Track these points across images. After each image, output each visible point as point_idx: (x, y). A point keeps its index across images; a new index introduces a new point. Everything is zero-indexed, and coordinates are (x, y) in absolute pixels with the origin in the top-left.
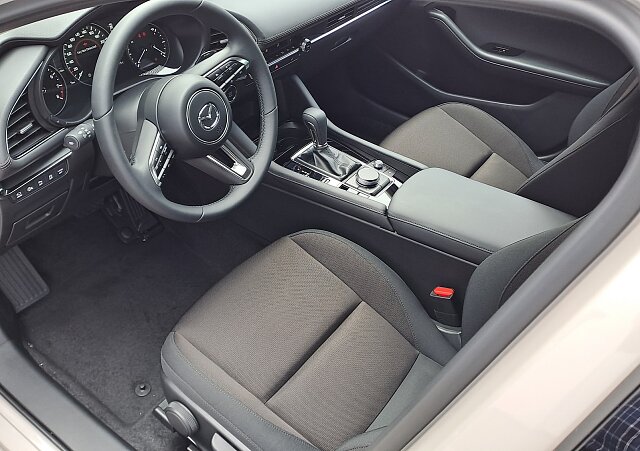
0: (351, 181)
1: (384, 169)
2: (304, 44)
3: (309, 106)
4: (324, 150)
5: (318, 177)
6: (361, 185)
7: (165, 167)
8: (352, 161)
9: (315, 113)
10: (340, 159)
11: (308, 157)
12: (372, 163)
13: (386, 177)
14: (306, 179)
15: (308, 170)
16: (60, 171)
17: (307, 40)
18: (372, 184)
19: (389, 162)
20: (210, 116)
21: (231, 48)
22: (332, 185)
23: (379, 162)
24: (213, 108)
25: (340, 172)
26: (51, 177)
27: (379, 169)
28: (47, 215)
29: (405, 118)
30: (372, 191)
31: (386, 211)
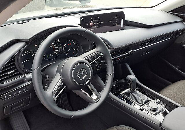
0: (145, 107)
1: (161, 103)
2: (130, 51)
3: (130, 74)
4: (135, 92)
5: (131, 103)
6: (149, 109)
7: (60, 93)
8: (146, 98)
9: (132, 77)
10: (141, 97)
11: (128, 94)
12: (155, 100)
13: (161, 107)
14: (125, 103)
15: (127, 100)
16: (25, 90)
17: (131, 50)
18: (154, 110)
19: (163, 101)
20: (82, 74)
21: (97, 49)
22: (136, 107)
23: (158, 100)
24: (84, 71)
25: (140, 102)
26: (20, 92)
27: (158, 103)
28: (22, 105)
29: (171, 83)
30: (155, 113)
31: (161, 125)
